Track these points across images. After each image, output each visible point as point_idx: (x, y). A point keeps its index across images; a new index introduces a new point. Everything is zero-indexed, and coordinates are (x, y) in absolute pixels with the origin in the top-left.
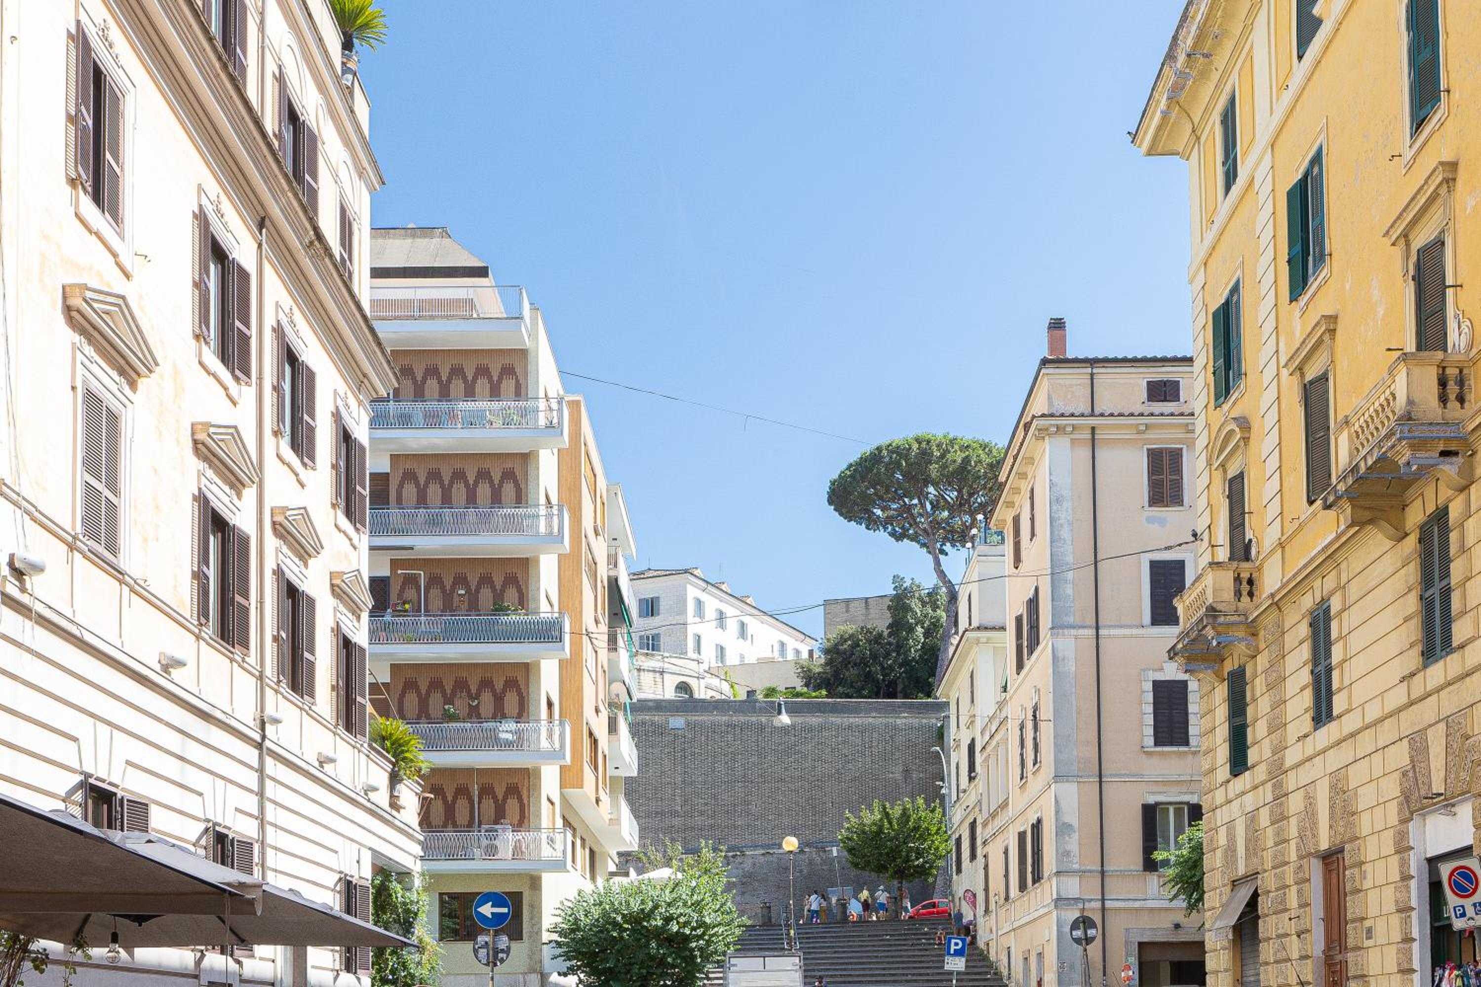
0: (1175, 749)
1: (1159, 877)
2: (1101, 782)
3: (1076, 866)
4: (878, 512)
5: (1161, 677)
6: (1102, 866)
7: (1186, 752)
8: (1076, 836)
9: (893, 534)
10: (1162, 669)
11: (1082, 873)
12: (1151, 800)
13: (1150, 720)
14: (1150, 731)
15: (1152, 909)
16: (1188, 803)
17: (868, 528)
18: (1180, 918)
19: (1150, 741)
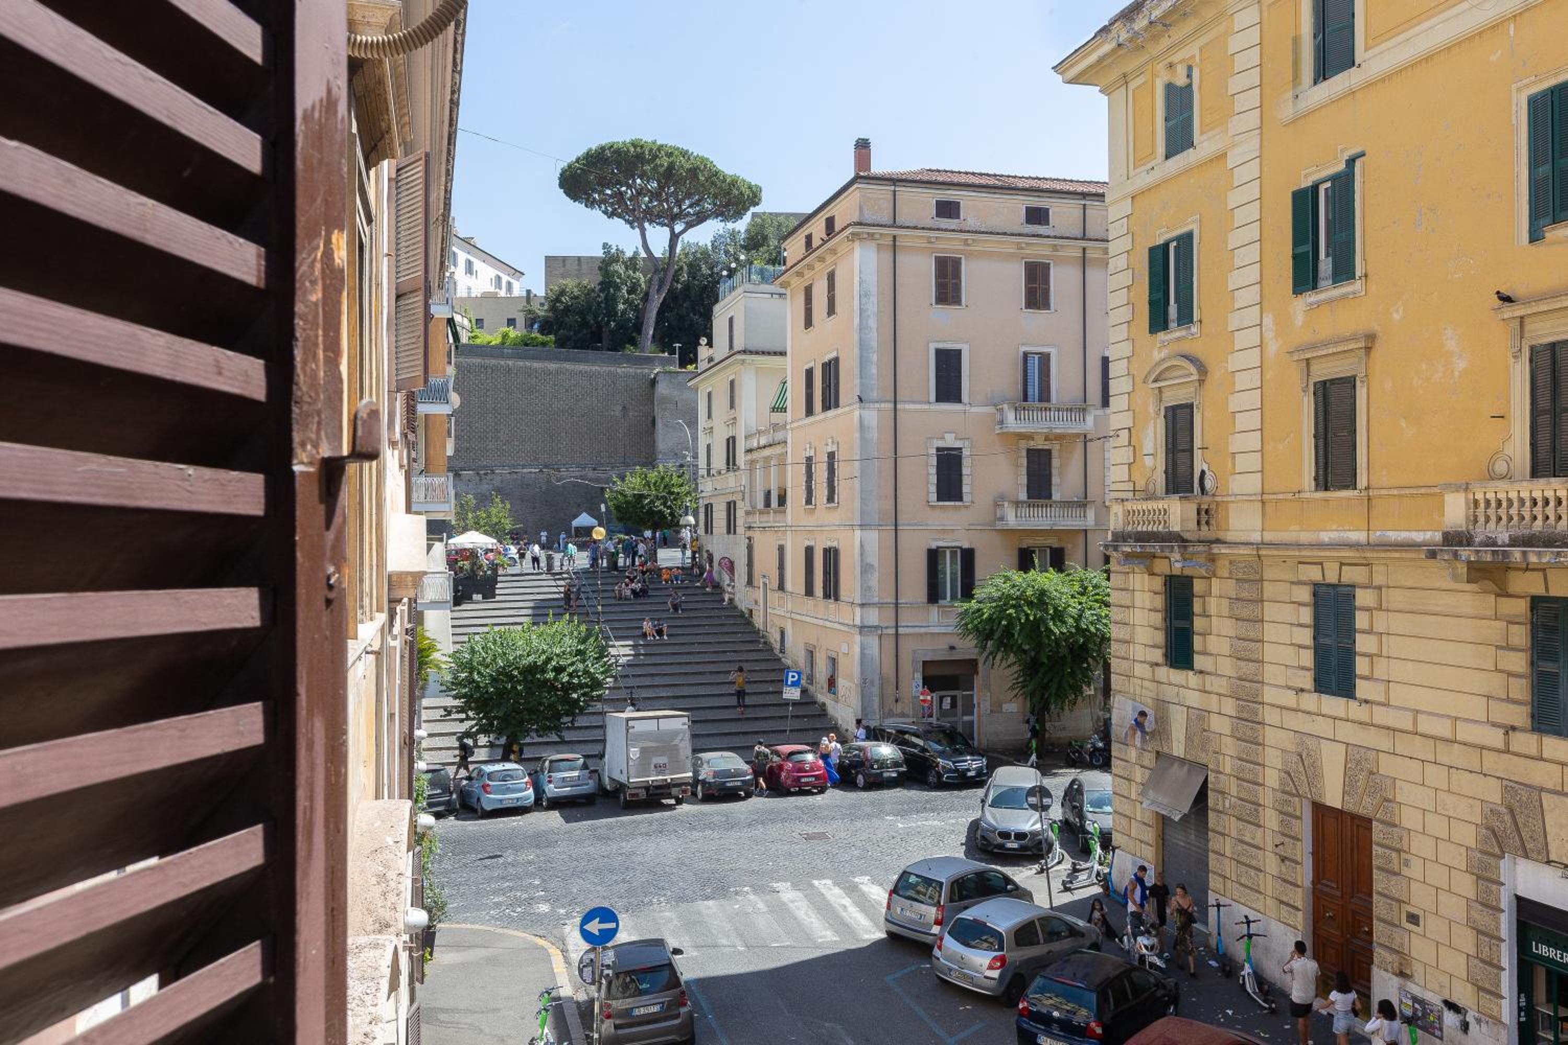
0: (952, 503)
1: (939, 607)
2: (896, 530)
3: (876, 600)
4: (596, 196)
5: (941, 444)
6: (897, 599)
7: (960, 506)
8: (876, 574)
9: (605, 212)
10: (943, 438)
11: (881, 605)
12: (934, 545)
13: (934, 479)
14: (933, 489)
15: (933, 634)
16: (961, 548)
17: (586, 206)
18: (955, 641)
19: (933, 497)
